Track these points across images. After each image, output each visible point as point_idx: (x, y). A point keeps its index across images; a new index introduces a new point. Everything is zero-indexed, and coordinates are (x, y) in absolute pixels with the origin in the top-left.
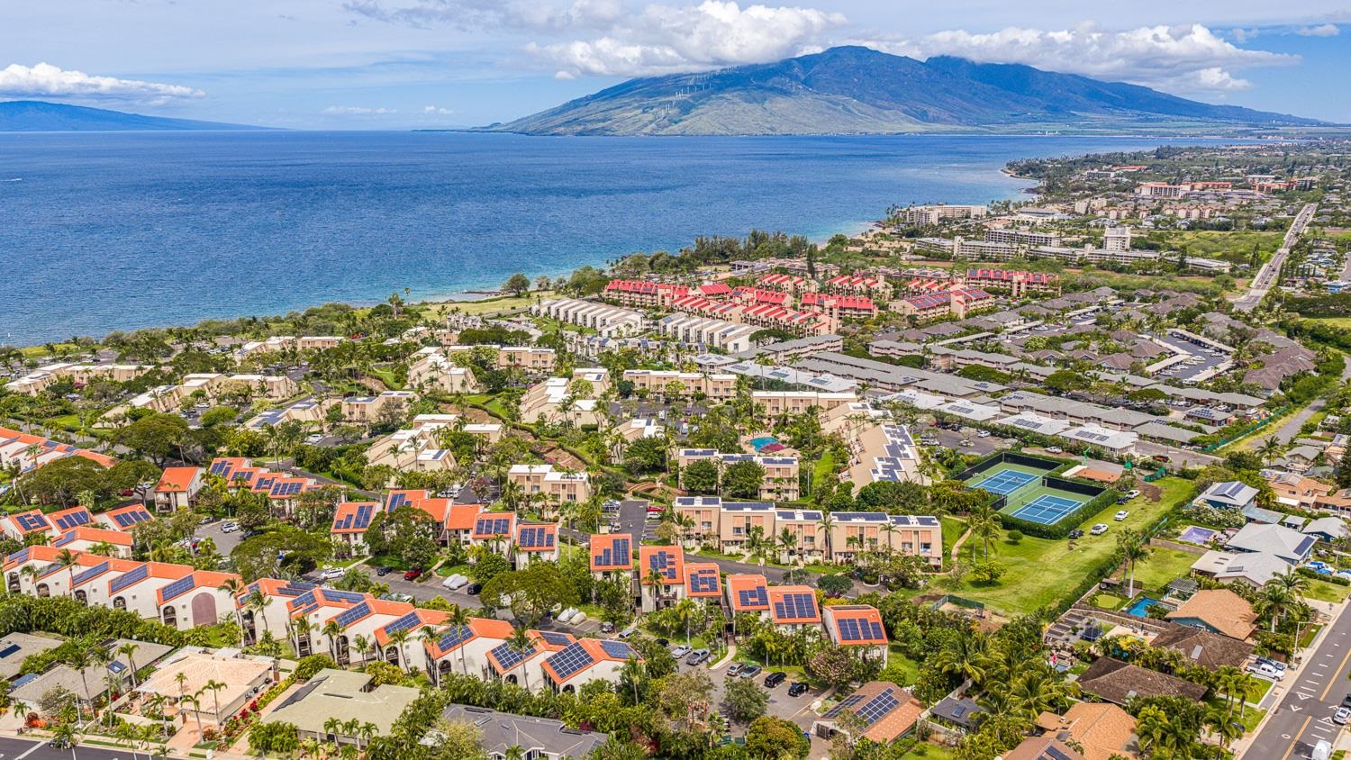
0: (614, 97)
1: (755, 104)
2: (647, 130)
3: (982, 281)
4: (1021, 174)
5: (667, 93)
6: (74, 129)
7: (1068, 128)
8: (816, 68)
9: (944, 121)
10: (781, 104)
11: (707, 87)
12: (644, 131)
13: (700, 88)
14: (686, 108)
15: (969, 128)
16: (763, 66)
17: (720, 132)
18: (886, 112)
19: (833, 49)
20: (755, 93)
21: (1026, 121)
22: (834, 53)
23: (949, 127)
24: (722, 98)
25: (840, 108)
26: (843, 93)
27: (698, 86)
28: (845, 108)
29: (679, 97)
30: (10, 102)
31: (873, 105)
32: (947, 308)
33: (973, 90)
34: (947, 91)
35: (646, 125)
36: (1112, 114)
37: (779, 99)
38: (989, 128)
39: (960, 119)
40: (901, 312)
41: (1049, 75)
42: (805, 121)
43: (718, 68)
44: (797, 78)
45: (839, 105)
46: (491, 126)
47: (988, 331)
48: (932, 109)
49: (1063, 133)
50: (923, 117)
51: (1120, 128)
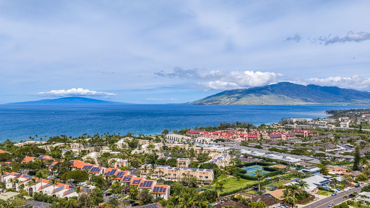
0: (220, 95)
1: (257, 97)
2: (228, 104)
3: (295, 133)
4: (329, 113)
5: (233, 94)
6: (85, 103)
7: (350, 104)
8: (275, 88)
9: (313, 102)
10: (265, 97)
11: (244, 93)
12: (227, 104)
13: (242, 93)
14: (238, 98)
15: (320, 104)
16: (260, 87)
17: (247, 104)
18: (295, 99)
19: (280, 83)
20: (257, 94)
21: (337, 102)
22: (280, 84)
23: (314, 103)
24: (249, 95)
25: (282, 98)
26: (283, 94)
27: (242, 92)
28: (283, 98)
29: (237, 95)
30: (72, 97)
31: (291, 97)
32: (280, 138)
33: (321, 94)
34: (313, 94)
35: (227, 102)
36: (364, 100)
37: (264, 96)
38: (326, 104)
39: (317, 101)
40: (266, 139)
41: (344, 90)
42: (272, 101)
43: (247, 88)
44: (269, 90)
45: (282, 97)
46: (187, 103)
47: (289, 143)
48: (309, 98)
49: (348, 105)
50: (306, 100)
51: (366, 104)
